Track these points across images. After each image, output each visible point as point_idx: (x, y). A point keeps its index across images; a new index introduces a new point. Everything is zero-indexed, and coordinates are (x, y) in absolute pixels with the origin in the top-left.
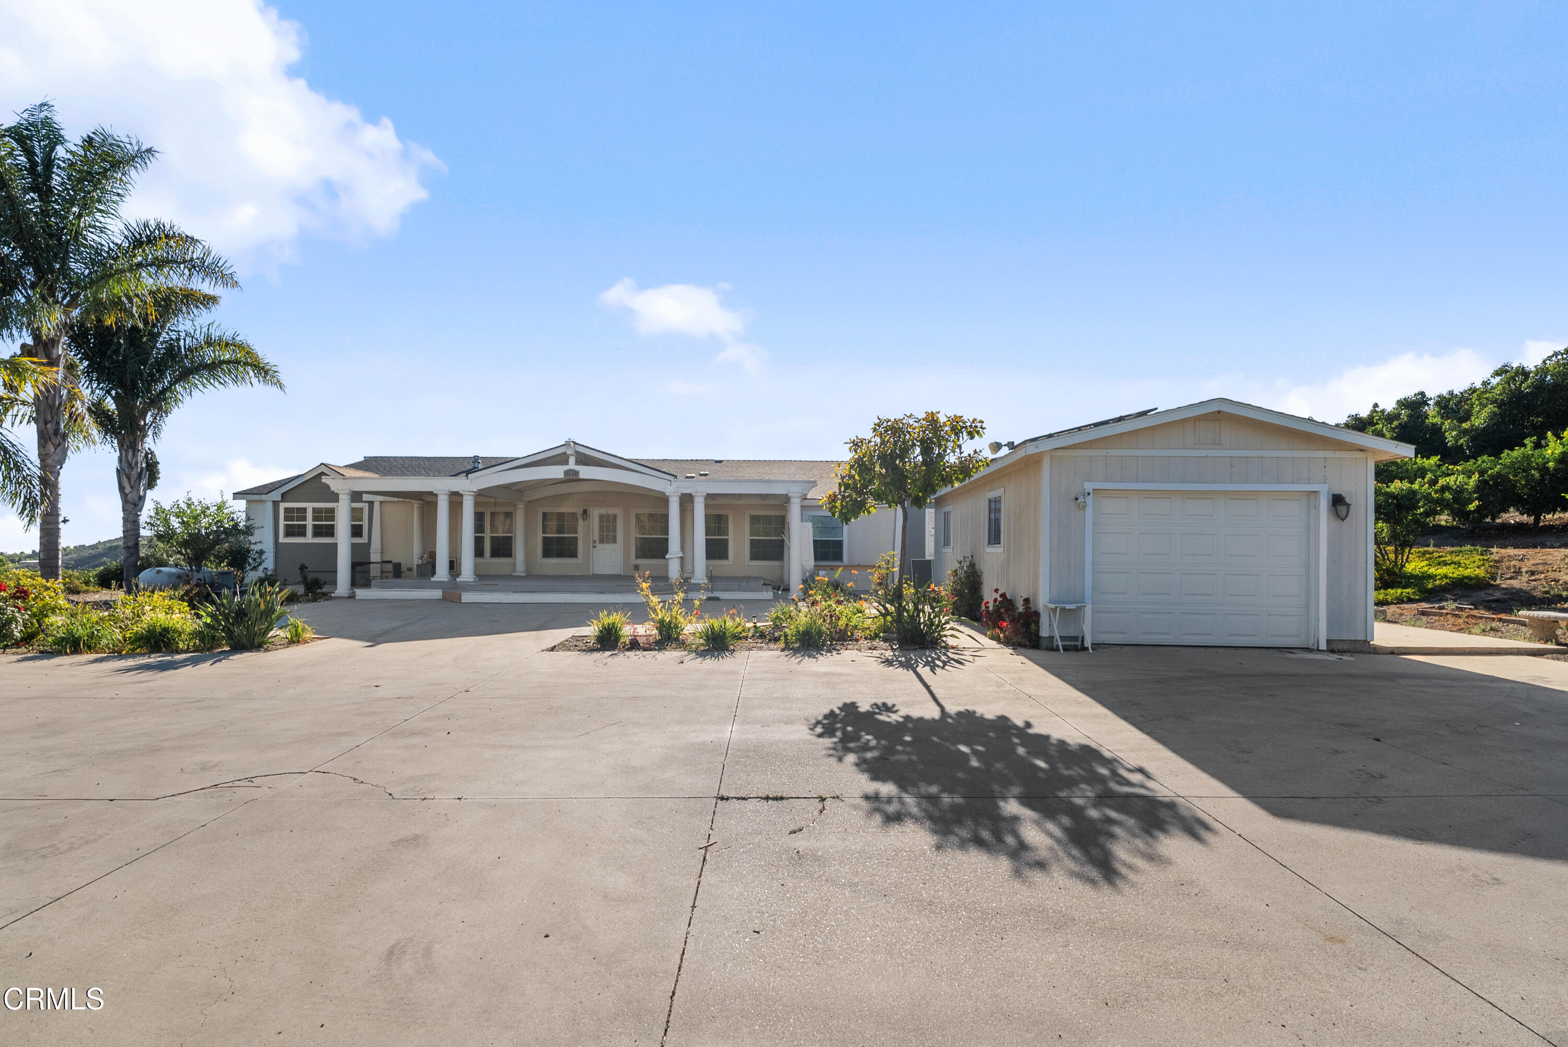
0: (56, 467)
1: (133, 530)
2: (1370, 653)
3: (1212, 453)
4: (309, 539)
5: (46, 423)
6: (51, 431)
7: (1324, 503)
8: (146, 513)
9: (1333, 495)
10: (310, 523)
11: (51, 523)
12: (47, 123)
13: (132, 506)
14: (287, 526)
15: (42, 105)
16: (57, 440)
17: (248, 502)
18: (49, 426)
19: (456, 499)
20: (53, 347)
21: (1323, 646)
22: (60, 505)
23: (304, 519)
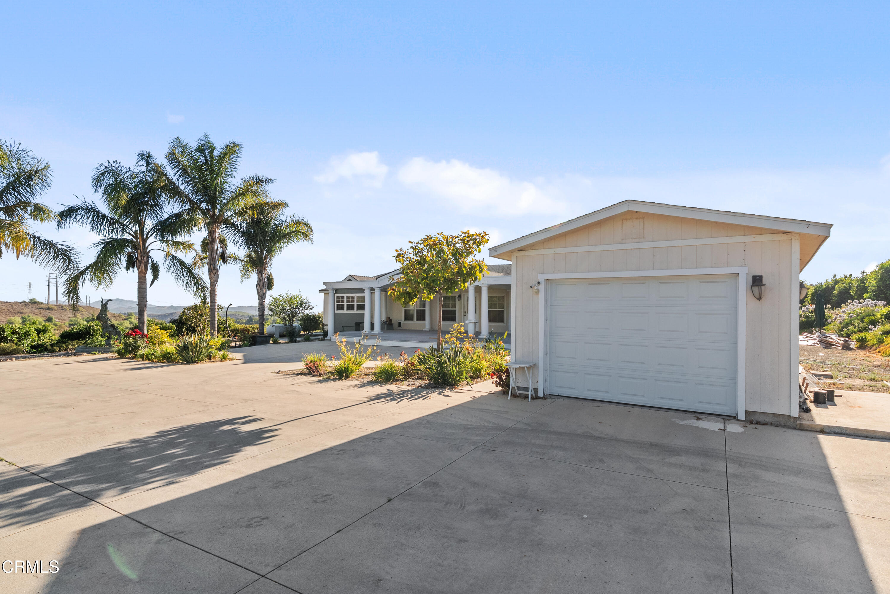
0: (214, 283)
1: (261, 308)
2: (795, 429)
3: (635, 246)
4: (345, 311)
5: (211, 265)
6: (212, 268)
7: (744, 283)
8: (267, 301)
9: (753, 276)
10: (345, 303)
11: (213, 306)
12: (209, 142)
13: (262, 297)
14: (338, 305)
15: (204, 136)
16: (214, 272)
17: (324, 294)
18: (212, 266)
19: (372, 290)
20: (214, 233)
21: (742, 416)
22: (216, 299)
23: (343, 301)
